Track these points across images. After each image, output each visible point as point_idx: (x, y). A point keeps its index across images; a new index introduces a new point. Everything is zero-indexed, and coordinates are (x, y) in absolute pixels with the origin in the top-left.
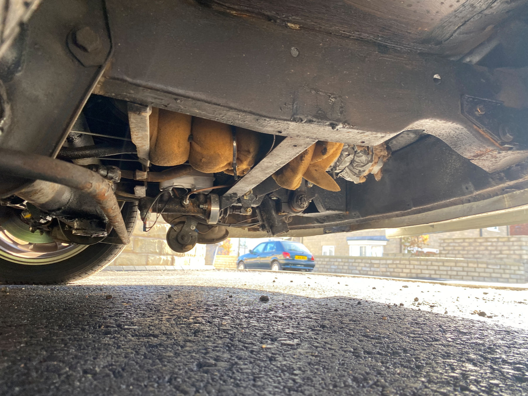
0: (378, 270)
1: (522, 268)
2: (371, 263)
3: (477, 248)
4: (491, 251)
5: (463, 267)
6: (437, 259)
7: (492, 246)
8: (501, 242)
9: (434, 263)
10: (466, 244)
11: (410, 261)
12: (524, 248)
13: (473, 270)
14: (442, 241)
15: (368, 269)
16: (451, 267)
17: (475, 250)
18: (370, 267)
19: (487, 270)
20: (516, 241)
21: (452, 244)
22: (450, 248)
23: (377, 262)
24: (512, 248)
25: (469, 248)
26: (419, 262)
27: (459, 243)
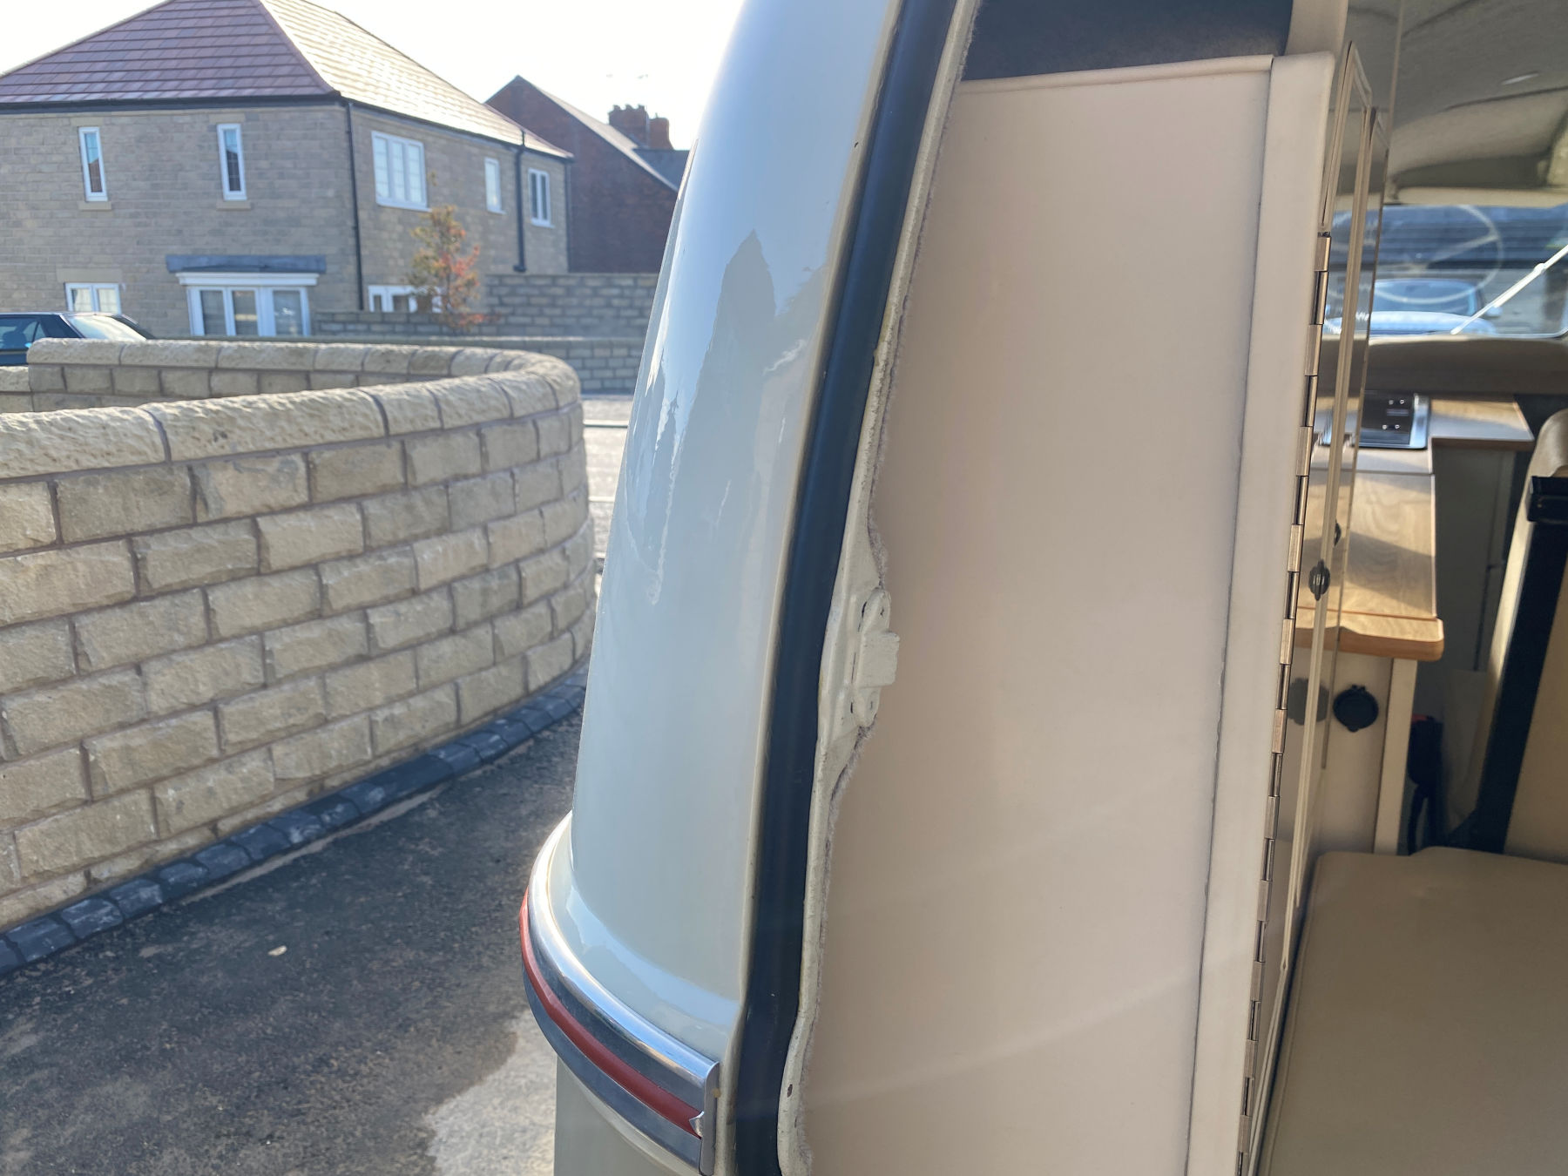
3: (588, 302)
4: (619, 308)
7: (621, 296)
8: (642, 288)
10: (559, 291)
17: (580, 306)
21: (522, 291)
22: (517, 300)
25: (567, 300)
27: (540, 287)
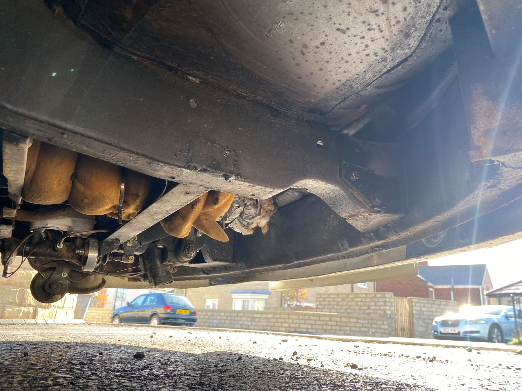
0: (259, 324)
1: (386, 323)
2: (253, 317)
3: (349, 304)
4: (360, 306)
5: (337, 322)
6: (314, 313)
7: (361, 301)
8: (369, 298)
9: (311, 318)
10: (340, 299)
11: (289, 315)
12: (387, 304)
13: (345, 324)
14: (319, 296)
15: (249, 323)
16: (326, 321)
17: (347, 305)
18: (252, 321)
19: (357, 325)
20: (381, 297)
21: (327, 299)
22: (325, 303)
23: (259, 316)
24: (378, 304)
25: (342, 303)
26: (297, 316)
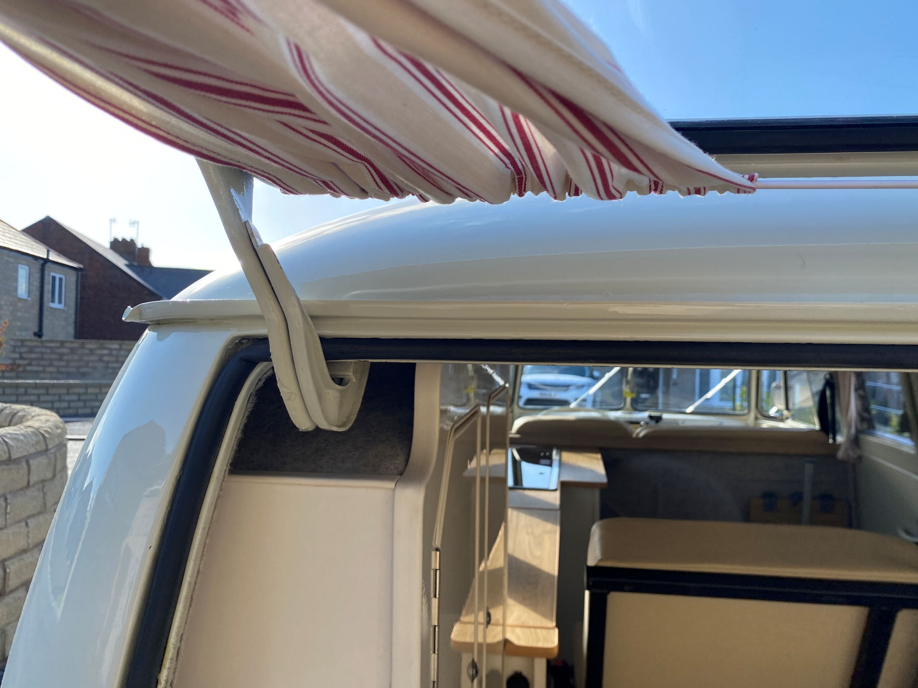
3: (86, 358)
4: (108, 362)
6: (36, 383)
9: (30, 391)
10: (65, 351)
13: (94, 397)
22: (33, 356)
27: (51, 348)
